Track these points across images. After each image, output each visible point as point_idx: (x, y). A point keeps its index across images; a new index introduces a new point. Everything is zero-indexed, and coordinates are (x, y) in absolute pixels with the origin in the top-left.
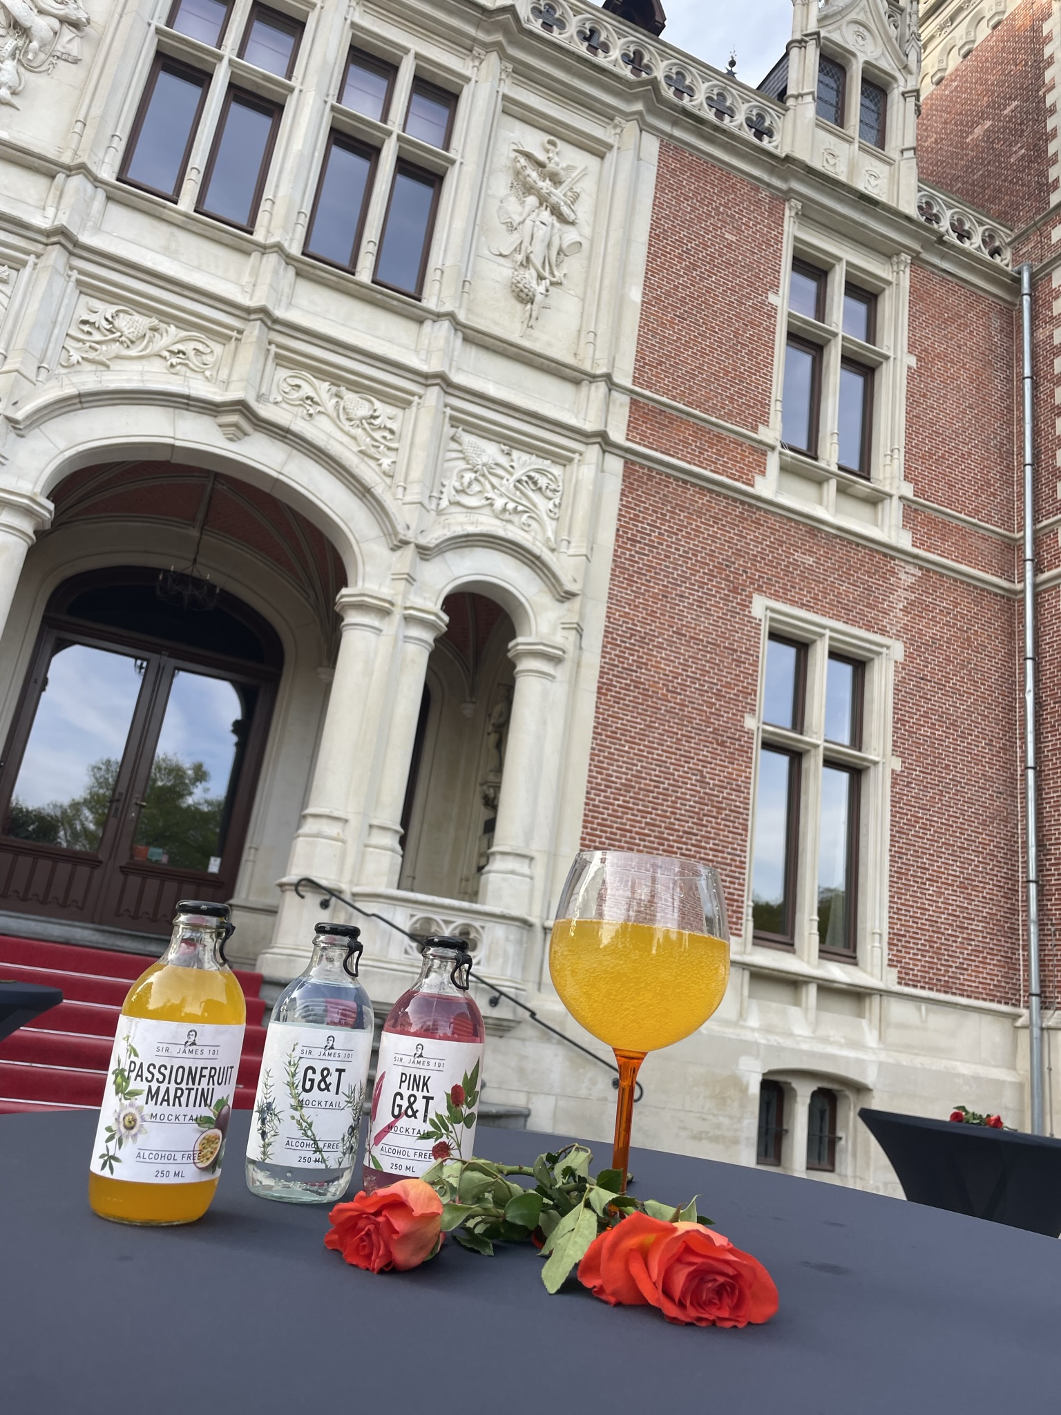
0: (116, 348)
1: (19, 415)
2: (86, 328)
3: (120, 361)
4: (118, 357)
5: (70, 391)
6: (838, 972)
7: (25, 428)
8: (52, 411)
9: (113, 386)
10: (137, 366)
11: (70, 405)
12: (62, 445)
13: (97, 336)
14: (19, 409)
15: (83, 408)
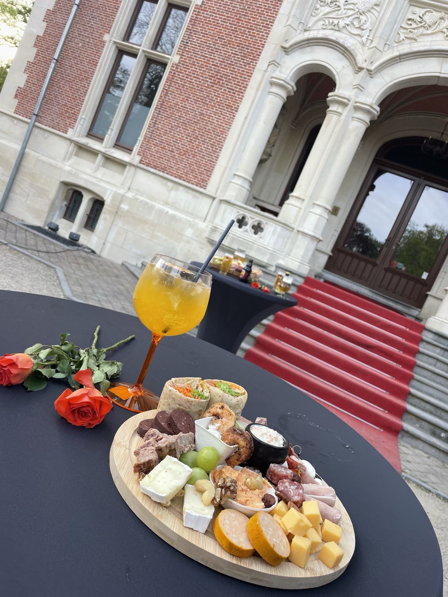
0: (421, 30)
1: (372, 68)
2: (409, 22)
3: (422, 37)
4: (422, 35)
5: (396, 54)
7: (374, 74)
8: (387, 65)
9: (416, 50)
10: (429, 38)
11: (395, 61)
12: (388, 80)
13: (414, 26)
14: (372, 65)
15: (400, 62)
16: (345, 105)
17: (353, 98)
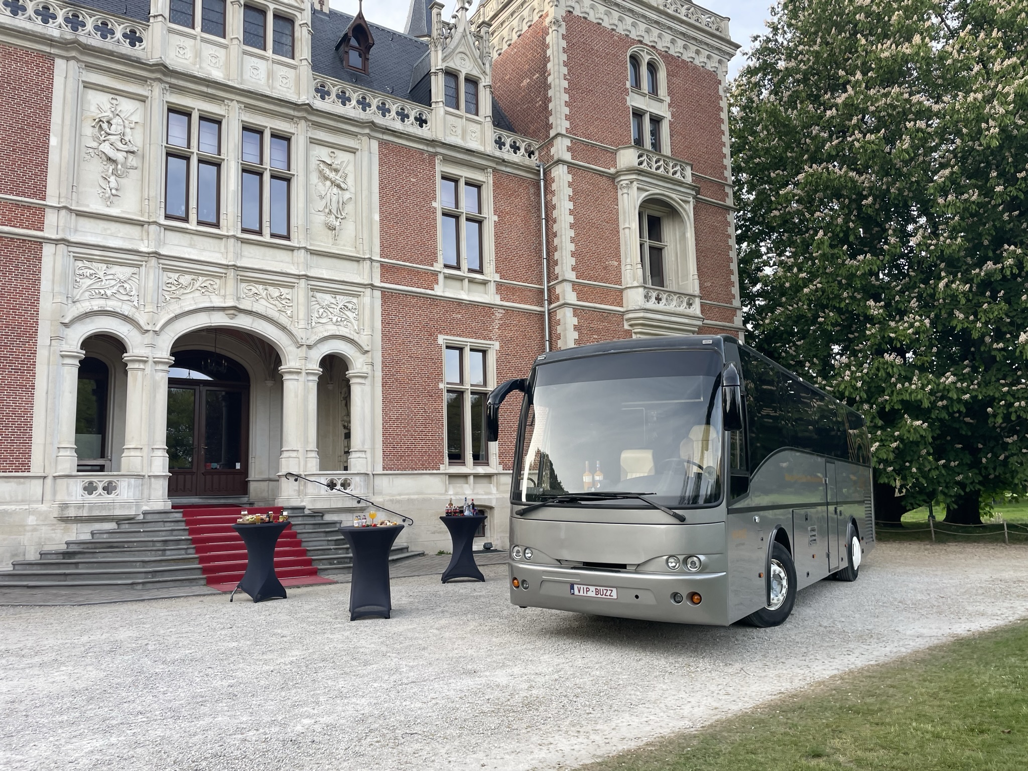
0: (182, 291)
1: (157, 329)
2: (169, 285)
3: (185, 297)
4: (183, 294)
5: (172, 315)
6: (481, 470)
7: (159, 332)
8: (167, 323)
9: (186, 309)
10: (191, 297)
11: (173, 321)
12: (173, 335)
13: (174, 288)
14: (156, 326)
15: (178, 320)
16: (145, 362)
17: (150, 355)
